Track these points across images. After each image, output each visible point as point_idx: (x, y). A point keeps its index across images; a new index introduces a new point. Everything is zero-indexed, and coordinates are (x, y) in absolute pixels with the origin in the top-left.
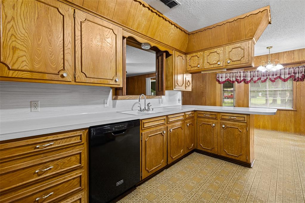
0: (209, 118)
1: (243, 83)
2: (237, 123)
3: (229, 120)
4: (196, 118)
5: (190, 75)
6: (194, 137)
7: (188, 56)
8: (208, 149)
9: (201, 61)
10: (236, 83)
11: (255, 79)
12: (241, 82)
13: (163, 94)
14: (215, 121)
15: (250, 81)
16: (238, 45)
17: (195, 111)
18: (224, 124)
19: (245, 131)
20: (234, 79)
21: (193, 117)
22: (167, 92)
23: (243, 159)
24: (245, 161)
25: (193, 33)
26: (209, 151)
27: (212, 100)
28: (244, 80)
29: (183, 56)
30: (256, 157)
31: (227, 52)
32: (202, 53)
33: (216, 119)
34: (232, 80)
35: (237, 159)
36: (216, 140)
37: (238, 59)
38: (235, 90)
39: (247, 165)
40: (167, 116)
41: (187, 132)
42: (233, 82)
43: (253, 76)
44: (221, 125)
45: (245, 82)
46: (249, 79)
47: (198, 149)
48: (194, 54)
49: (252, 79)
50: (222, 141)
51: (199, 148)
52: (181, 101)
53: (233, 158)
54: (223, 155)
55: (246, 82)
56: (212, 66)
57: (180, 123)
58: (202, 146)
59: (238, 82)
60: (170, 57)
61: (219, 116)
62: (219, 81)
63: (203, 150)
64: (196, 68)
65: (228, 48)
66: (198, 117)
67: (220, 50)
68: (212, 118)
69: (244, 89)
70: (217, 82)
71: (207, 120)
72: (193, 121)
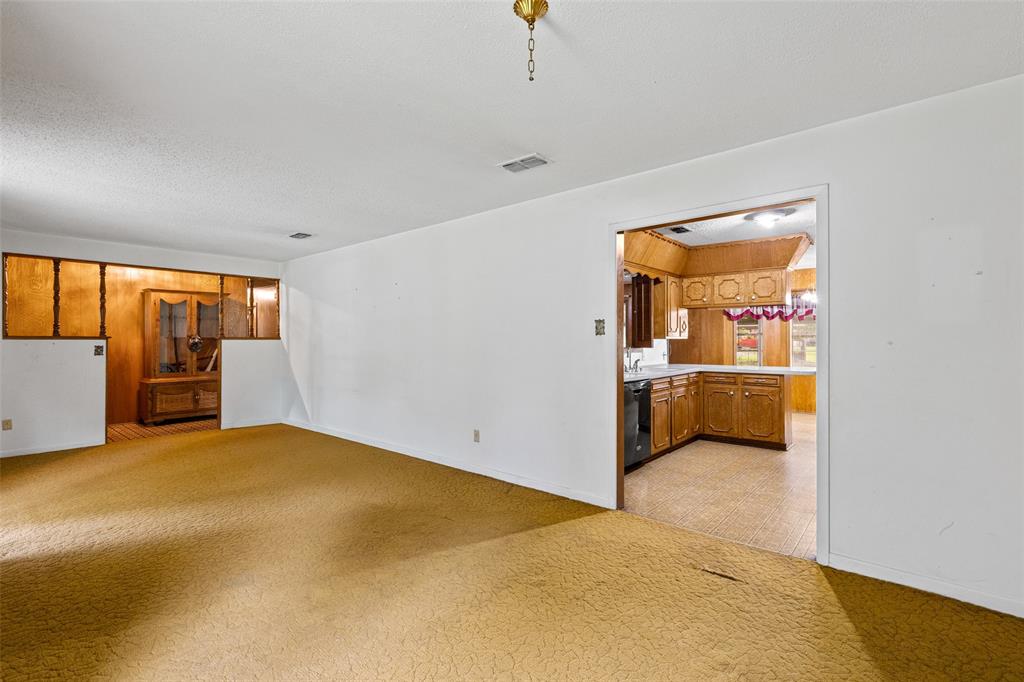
0: (724, 383)
1: (777, 318)
2: (766, 388)
3: (755, 384)
4: (701, 383)
5: (686, 311)
6: (700, 414)
7: (685, 280)
8: (723, 431)
9: (709, 291)
10: (764, 318)
11: (802, 312)
12: (773, 317)
13: (650, 345)
14: (734, 387)
15: (792, 315)
16: (768, 274)
17: (700, 373)
18: (747, 390)
19: (777, 399)
20: (760, 311)
21: (697, 382)
22: (656, 342)
23: (775, 439)
24: (778, 441)
25: (696, 249)
26: (724, 435)
27: (714, 355)
28: (780, 314)
29: (677, 280)
30: (794, 435)
31: (751, 283)
32: (710, 279)
33: (735, 383)
34: (755, 313)
35: (767, 440)
36: (735, 416)
37: (766, 294)
38: (761, 334)
39: (781, 447)
40: (671, 377)
41: (691, 405)
42: (758, 317)
43: (798, 307)
44: (743, 392)
45: (781, 317)
46: (789, 311)
47: (706, 433)
48: (696, 279)
49: (795, 312)
50: (744, 416)
51: (708, 432)
52: (666, 357)
53: (761, 439)
54: (747, 436)
55: (785, 318)
56: (728, 301)
57: (683, 389)
58: (712, 428)
59: (768, 318)
60: (658, 285)
61: (740, 380)
62: (728, 315)
63: (715, 434)
64: (699, 303)
65: (753, 276)
66: (706, 382)
67: (738, 277)
68: (729, 383)
69: (779, 332)
70: (725, 317)
71: (719, 386)
72: (698, 388)
